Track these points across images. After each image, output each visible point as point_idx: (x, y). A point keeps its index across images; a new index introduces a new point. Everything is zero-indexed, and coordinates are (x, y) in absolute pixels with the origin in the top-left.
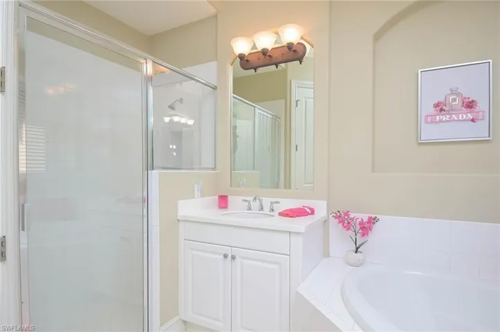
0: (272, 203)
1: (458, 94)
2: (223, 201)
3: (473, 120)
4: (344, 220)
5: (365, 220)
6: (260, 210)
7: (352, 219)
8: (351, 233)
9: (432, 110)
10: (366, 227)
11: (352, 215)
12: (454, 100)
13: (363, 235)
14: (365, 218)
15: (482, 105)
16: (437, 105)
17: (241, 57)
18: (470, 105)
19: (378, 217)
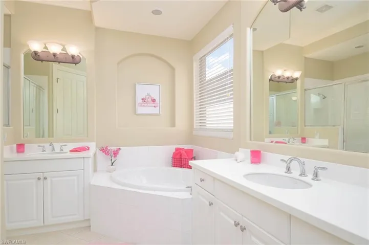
0: (61, 146)
1: (150, 96)
2: (20, 148)
3: (155, 107)
4: (105, 151)
5: (116, 150)
6: (52, 151)
7: (109, 150)
8: (109, 156)
9: (141, 101)
10: (116, 153)
11: (109, 148)
12: (149, 98)
13: (115, 157)
14: (115, 148)
15: (158, 101)
16: (143, 99)
17: (36, 53)
18: (154, 101)
19: (121, 148)
